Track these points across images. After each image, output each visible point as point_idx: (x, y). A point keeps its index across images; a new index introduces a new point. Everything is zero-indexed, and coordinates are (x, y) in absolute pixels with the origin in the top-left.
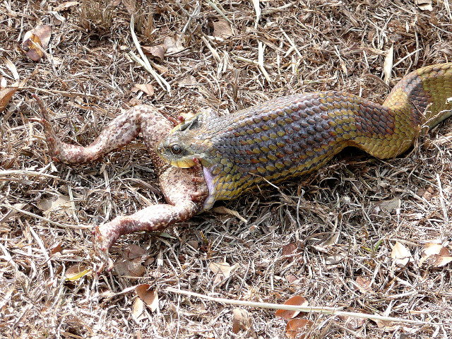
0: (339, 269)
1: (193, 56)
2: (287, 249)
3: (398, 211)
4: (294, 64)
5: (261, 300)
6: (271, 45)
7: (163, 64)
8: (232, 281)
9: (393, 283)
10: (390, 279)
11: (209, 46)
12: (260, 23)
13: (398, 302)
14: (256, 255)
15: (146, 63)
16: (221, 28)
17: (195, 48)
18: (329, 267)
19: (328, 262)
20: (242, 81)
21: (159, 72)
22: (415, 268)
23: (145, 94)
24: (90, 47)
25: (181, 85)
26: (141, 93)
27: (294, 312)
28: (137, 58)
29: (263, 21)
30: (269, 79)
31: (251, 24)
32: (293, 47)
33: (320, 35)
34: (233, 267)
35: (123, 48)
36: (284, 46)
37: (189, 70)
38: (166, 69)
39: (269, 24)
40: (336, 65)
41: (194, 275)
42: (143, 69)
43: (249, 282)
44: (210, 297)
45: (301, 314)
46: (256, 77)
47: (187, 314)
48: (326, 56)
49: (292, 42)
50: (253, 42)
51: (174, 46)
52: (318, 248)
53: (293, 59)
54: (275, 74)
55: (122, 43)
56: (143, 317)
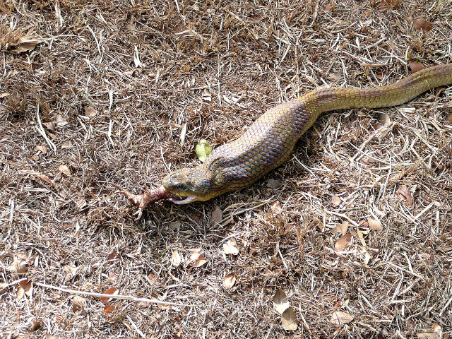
0: (140, 268)
1: (72, 128)
2: (111, 256)
3: (179, 229)
4: (129, 135)
5: (91, 290)
6: (117, 122)
7: (54, 133)
8: (77, 277)
9: (169, 278)
10: (168, 275)
11: (81, 122)
12: (112, 108)
13: (171, 289)
14: (93, 259)
15: (43, 133)
16: (89, 111)
17: (73, 123)
18: (134, 267)
19: (134, 264)
20: (98, 145)
21: (51, 138)
22: (185, 266)
23: (41, 152)
24: (13, 122)
25: (63, 147)
26: (39, 152)
27: (108, 298)
28: (39, 130)
29: (114, 106)
30: (113, 144)
31: (107, 108)
32: (129, 123)
33: (146, 116)
34: (78, 268)
35: (32, 123)
36: (125, 122)
37: (68, 137)
38: (55, 136)
39: (117, 108)
40: (153, 134)
41: (55, 273)
42: (42, 136)
43: (87, 277)
44: (62, 288)
45: (114, 299)
46: (106, 143)
47: (48, 299)
48: (148, 130)
49: (129, 119)
50: (107, 120)
51: (61, 122)
52: (129, 255)
53: (129, 132)
54: (117, 141)
55: (31, 120)
56: (23, 300)
